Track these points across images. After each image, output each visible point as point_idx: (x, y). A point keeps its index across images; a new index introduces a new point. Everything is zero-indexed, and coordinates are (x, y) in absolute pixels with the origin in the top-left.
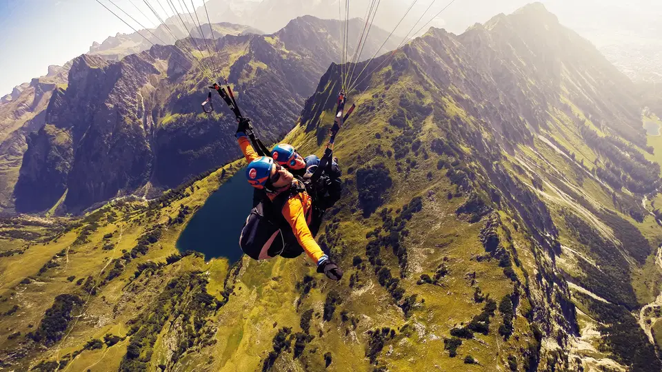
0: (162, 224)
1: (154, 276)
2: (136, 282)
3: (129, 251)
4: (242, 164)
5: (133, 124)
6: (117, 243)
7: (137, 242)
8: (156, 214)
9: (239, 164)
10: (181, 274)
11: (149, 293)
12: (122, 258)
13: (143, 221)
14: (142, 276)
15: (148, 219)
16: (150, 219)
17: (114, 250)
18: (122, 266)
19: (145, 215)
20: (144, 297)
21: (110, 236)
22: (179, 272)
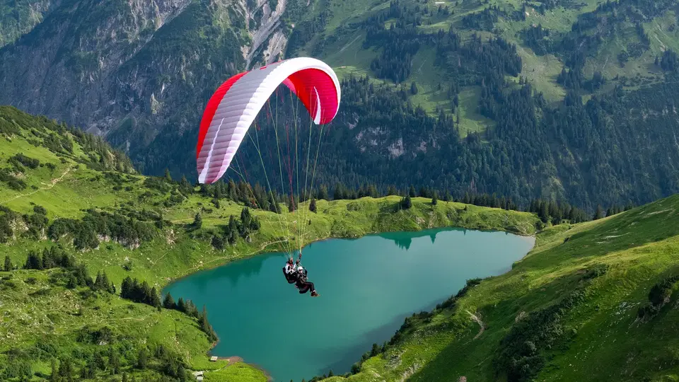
0: (168, 223)
1: (68, 292)
2: (18, 278)
3: (51, 218)
4: (464, 217)
5: (229, 33)
6: (34, 188)
7: (83, 214)
8: (168, 195)
9: (459, 211)
10: (134, 332)
11: (25, 316)
12: (25, 217)
13: (128, 189)
14: (41, 275)
15: (143, 191)
16: (148, 194)
17: (18, 196)
18: (10, 233)
19: (142, 182)
20: (11, 315)
21: (32, 164)
22: (134, 325)
